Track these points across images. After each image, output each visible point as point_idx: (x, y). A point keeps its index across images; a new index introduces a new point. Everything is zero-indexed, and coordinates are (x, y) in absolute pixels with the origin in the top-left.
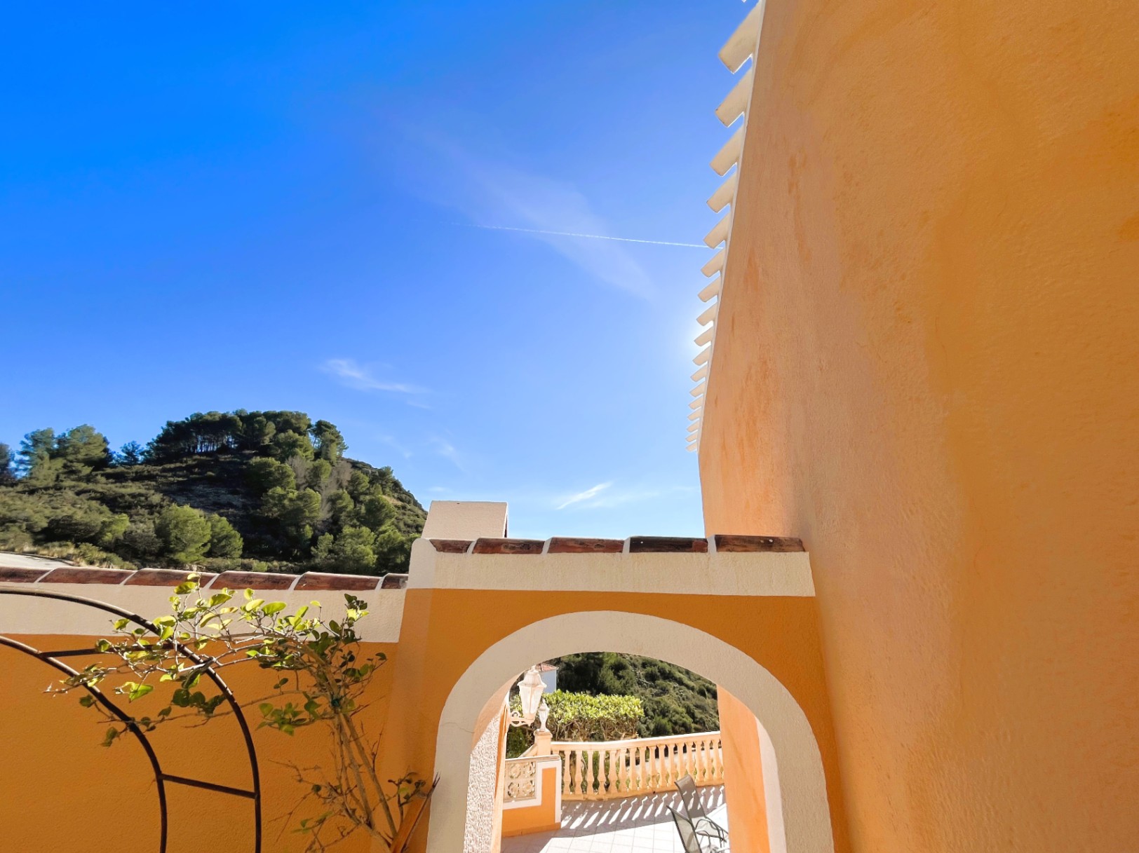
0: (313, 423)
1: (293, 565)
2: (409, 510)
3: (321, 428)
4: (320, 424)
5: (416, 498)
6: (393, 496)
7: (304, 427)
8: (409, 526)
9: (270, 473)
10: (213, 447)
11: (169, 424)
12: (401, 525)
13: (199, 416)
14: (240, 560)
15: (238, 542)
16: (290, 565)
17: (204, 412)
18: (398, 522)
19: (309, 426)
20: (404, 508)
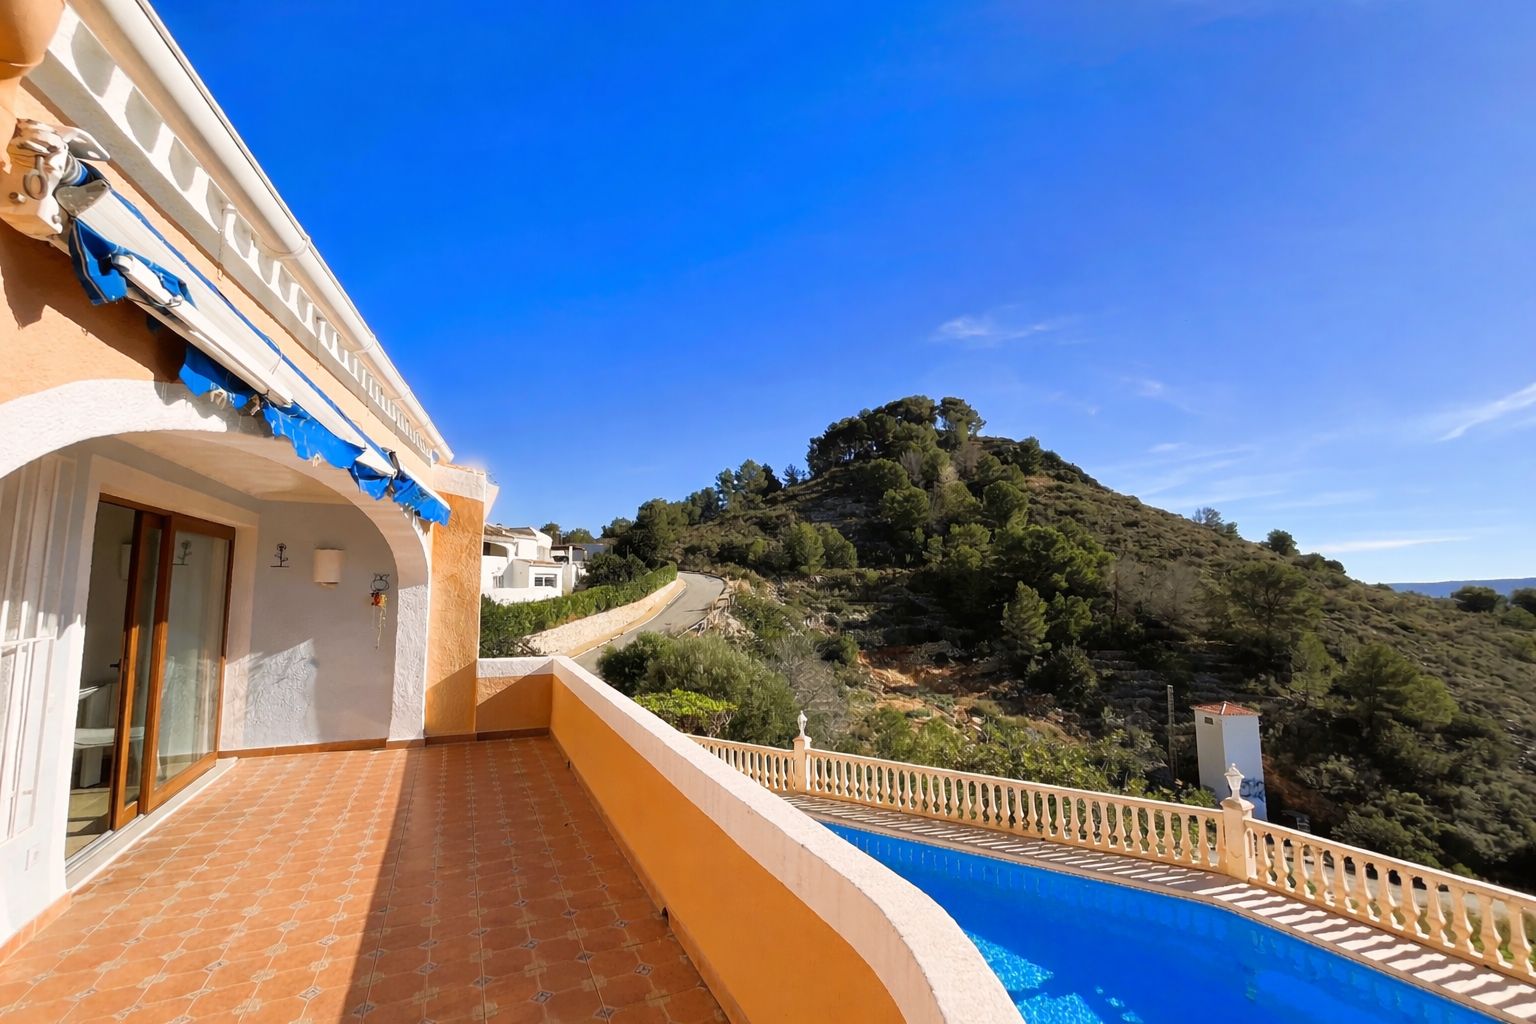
0: (938, 403)
1: (907, 572)
2: (1069, 491)
3: (949, 407)
4: (944, 402)
5: (1085, 472)
6: (1048, 475)
7: (926, 412)
8: (1061, 513)
9: (883, 476)
10: (850, 456)
11: (813, 441)
12: (1051, 513)
13: (833, 426)
14: (857, 569)
15: (853, 551)
16: (904, 571)
17: (838, 422)
18: (1045, 510)
19: (933, 409)
20: (1060, 489)
